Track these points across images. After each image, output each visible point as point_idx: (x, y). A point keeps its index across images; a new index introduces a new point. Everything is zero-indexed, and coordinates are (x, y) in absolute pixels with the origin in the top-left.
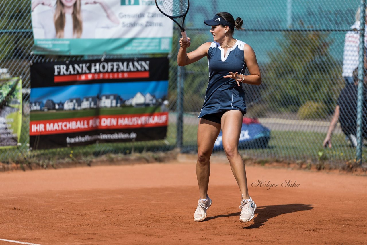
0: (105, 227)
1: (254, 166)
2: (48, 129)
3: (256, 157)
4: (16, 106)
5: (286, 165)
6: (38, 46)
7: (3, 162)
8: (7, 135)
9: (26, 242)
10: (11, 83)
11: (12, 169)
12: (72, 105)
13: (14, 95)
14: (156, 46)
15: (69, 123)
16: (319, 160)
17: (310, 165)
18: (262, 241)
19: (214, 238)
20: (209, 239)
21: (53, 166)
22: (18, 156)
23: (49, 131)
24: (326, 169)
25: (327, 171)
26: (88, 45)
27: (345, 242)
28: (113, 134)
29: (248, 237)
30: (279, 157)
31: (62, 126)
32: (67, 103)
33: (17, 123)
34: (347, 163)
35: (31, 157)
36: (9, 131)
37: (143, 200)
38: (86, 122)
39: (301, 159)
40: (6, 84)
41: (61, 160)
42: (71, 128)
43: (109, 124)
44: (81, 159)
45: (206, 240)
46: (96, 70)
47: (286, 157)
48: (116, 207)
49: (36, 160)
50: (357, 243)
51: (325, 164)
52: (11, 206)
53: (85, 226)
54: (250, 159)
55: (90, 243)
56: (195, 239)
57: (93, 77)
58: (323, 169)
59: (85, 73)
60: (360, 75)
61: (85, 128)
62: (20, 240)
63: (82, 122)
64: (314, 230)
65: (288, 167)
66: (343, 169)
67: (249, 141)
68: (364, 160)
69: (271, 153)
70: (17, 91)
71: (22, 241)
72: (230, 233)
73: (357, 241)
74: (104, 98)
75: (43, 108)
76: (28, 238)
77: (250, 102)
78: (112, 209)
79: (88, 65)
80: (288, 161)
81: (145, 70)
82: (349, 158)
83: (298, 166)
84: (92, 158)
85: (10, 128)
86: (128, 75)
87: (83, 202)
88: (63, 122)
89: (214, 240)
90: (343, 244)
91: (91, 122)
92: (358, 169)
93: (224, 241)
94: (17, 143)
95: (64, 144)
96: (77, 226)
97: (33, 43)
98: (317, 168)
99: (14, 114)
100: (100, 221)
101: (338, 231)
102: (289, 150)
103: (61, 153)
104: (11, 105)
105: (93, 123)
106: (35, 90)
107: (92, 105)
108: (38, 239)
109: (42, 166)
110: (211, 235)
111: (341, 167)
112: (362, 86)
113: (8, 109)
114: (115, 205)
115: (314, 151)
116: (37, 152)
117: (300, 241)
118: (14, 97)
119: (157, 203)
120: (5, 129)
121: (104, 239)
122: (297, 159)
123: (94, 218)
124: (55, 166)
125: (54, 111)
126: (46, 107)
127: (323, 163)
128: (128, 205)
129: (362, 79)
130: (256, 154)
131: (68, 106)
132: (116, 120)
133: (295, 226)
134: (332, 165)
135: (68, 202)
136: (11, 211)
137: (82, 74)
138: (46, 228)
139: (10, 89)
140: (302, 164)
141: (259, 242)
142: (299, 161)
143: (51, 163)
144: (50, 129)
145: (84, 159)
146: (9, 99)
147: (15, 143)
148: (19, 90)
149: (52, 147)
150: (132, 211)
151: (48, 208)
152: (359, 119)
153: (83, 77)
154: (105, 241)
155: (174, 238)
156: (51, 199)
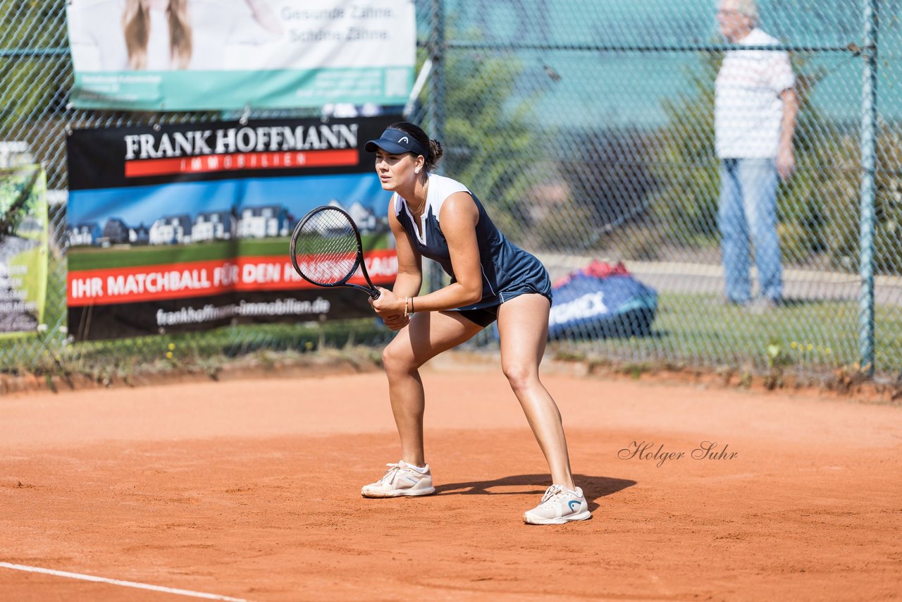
0: (232, 531)
1: (615, 379)
2: (113, 290)
3: (619, 358)
4: (34, 235)
5: (692, 378)
6: (85, 88)
7: (5, 371)
8: (13, 305)
9: (36, 566)
10: (21, 179)
11: (26, 388)
12: (169, 233)
13: (28, 209)
14: (373, 88)
15: (163, 277)
16: (769, 364)
17: (750, 378)
18: (608, 563)
19: (492, 557)
20: (480, 560)
21: (125, 380)
22: (41, 358)
23: (113, 295)
24: (787, 387)
25: (791, 391)
26: (206, 85)
27: (810, 565)
28: (272, 304)
29: (576, 555)
30: (675, 357)
31: (145, 282)
32: (158, 227)
33: (36, 277)
34: (838, 373)
35: (70, 358)
36: (15, 295)
37: (333, 465)
38: (204, 273)
39: (729, 363)
40: (8, 182)
41: (145, 366)
42: (167, 288)
43: (261, 279)
44: (195, 364)
45: (475, 562)
46: (226, 146)
47: (691, 359)
48: (267, 480)
49: (84, 366)
50: (839, 567)
51: (785, 374)
52: (11, 478)
53: (185, 528)
54: (606, 363)
55: (192, 568)
56: (446, 558)
57: (221, 163)
58: (781, 386)
59: (202, 155)
60: (867, 158)
61: (202, 289)
62: (22, 561)
63: (195, 274)
64: (737, 537)
65: (698, 382)
66: (830, 386)
67: (602, 320)
68: (879, 365)
69: (656, 349)
70: (35, 198)
71: (28, 564)
72: (534, 544)
73: (839, 564)
74: (247, 215)
75: (98, 240)
76: (41, 557)
77: (604, 224)
78: (256, 485)
79: (207, 133)
80: (695, 367)
81: (348, 147)
82: (842, 360)
83: (720, 381)
84: (221, 362)
85: (19, 289)
86: (307, 159)
87: (186, 469)
88: (148, 273)
89: (492, 562)
90: (804, 571)
91: (218, 274)
92: (866, 387)
93: (516, 563)
94: (38, 324)
95: (150, 327)
96: (165, 527)
97: (72, 80)
98: (765, 385)
99: (29, 253)
100: (224, 514)
101: (796, 539)
102: (699, 341)
103: (145, 349)
104: (20, 232)
105: (223, 276)
106: (78, 195)
107: (220, 233)
108: (66, 559)
109: (100, 380)
110: (488, 548)
111: (825, 382)
112: (871, 185)
113: (12, 241)
114: (263, 477)
115: (760, 343)
116: (87, 347)
117: (700, 563)
118: (27, 213)
119: (366, 470)
120: (7, 291)
121: (227, 559)
122: (719, 361)
123: (207, 509)
124: (130, 380)
125: (126, 247)
126: (107, 238)
127: (782, 372)
128: (296, 477)
129: (873, 167)
130: (620, 350)
131: (160, 235)
132: (278, 267)
133: (695, 528)
134: (802, 378)
135: (150, 469)
136: (9, 492)
137: (193, 156)
138: (89, 533)
139: (17, 194)
140: (730, 375)
141: (602, 565)
142: (724, 368)
143: (121, 373)
144: (116, 292)
145: (200, 363)
146: (17, 217)
147: (33, 325)
148: (40, 197)
149: (122, 334)
150: (304, 490)
151: (99, 484)
152: (865, 266)
153: (196, 165)
154: (228, 563)
155: (397, 557)
156: (111, 462)
